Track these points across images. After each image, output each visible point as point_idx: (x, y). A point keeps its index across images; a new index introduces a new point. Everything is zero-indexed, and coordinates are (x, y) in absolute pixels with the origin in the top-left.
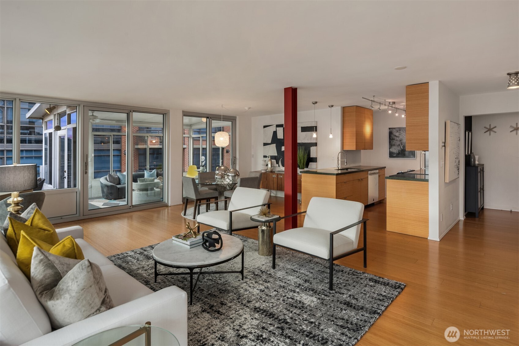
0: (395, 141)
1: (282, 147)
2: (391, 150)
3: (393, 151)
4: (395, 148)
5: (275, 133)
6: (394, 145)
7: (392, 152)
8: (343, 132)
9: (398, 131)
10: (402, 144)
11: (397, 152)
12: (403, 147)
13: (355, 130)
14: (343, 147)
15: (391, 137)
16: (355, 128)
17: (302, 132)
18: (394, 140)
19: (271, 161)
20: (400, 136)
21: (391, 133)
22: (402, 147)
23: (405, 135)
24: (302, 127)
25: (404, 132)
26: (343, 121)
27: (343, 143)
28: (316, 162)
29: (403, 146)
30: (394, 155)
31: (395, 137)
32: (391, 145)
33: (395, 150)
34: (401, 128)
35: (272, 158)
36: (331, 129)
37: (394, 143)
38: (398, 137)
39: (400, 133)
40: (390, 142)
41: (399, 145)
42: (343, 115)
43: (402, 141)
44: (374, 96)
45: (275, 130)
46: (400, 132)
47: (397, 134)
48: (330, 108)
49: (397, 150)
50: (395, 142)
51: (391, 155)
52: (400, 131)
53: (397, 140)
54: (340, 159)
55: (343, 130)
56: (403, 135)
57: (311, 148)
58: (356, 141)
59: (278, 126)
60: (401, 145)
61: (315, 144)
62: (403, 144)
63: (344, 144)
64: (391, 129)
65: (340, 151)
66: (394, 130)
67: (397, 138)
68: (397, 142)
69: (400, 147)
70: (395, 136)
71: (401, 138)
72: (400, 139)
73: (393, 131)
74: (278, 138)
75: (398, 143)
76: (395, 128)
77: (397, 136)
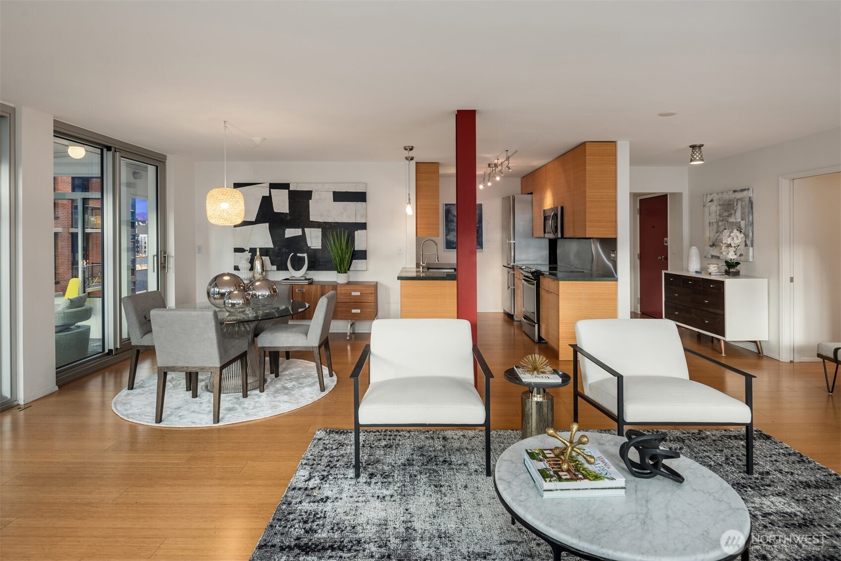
0: (454, 224)
1: (285, 230)
2: (448, 237)
3: (452, 239)
4: (454, 234)
5: (267, 202)
6: (453, 230)
7: (450, 241)
8: (417, 206)
14: (417, 231)
15: (449, 218)
17: (334, 201)
18: (451, 221)
19: (262, 258)
21: (447, 212)
24: (334, 192)
26: (417, 187)
27: (417, 224)
28: (366, 259)
30: (453, 246)
31: (455, 218)
32: (448, 230)
33: (454, 237)
35: (265, 252)
37: (452, 227)
40: (447, 226)
42: (416, 177)
44: (507, 151)
45: (268, 195)
48: (407, 162)
51: (449, 245)
55: (417, 202)
57: (356, 232)
59: (273, 186)
61: (363, 226)
63: (418, 226)
64: (449, 206)
73: (451, 209)
74: (276, 210)
76: (454, 205)
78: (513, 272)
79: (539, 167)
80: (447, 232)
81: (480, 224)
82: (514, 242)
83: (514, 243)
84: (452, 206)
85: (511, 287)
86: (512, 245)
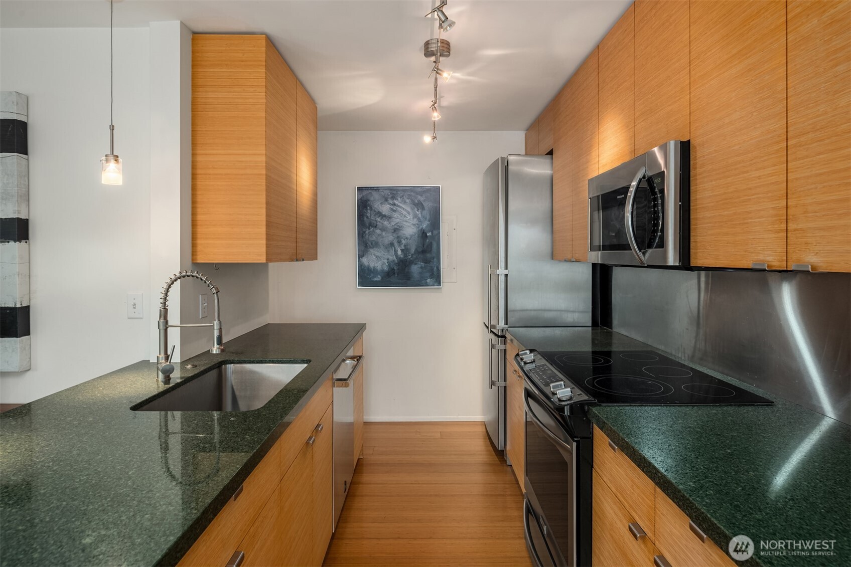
0: (378, 231)
2: (365, 260)
3: (372, 265)
4: (379, 254)
6: (376, 245)
7: (369, 268)
8: (194, 167)
9: (386, 200)
10: (399, 242)
11: (386, 268)
12: (402, 250)
13: (263, 159)
14: (194, 245)
15: (365, 219)
16: (262, 150)
18: (376, 227)
20: (395, 215)
21: (364, 205)
22: (399, 253)
23: (409, 213)
25: (405, 202)
26: (194, 110)
27: (194, 224)
29: (403, 248)
30: (376, 279)
31: (379, 219)
32: (365, 245)
33: (378, 260)
34: (397, 190)
36: (112, 128)
37: (374, 238)
38: (389, 218)
39: (394, 204)
40: (361, 235)
41: (392, 244)
42: (194, 77)
43: (402, 233)
46: (396, 202)
47: (385, 209)
49: (386, 261)
50: (379, 235)
51: (366, 278)
52: (393, 198)
53: (384, 229)
54: (174, 317)
55: (194, 155)
56: (404, 213)
58: (268, 215)
60: (396, 244)
61: (17, 229)
62: (404, 242)
63: (200, 230)
64: (365, 193)
65: (177, 270)
66: (376, 195)
67: (386, 223)
68: (384, 233)
69: (396, 251)
70: (380, 214)
71: (398, 220)
72: (393, 224)
73: (372, 199)
75: (389, 238)
76: (377, 189)
77: (385, 216)
78: (502, 347)
79: (570, 67)
80: (363, 248)
81: (435, 232)
82: (506, 272)
83: (506, 276)
84: (374, 193)
85: (497, 384)
86: (502, 278)
